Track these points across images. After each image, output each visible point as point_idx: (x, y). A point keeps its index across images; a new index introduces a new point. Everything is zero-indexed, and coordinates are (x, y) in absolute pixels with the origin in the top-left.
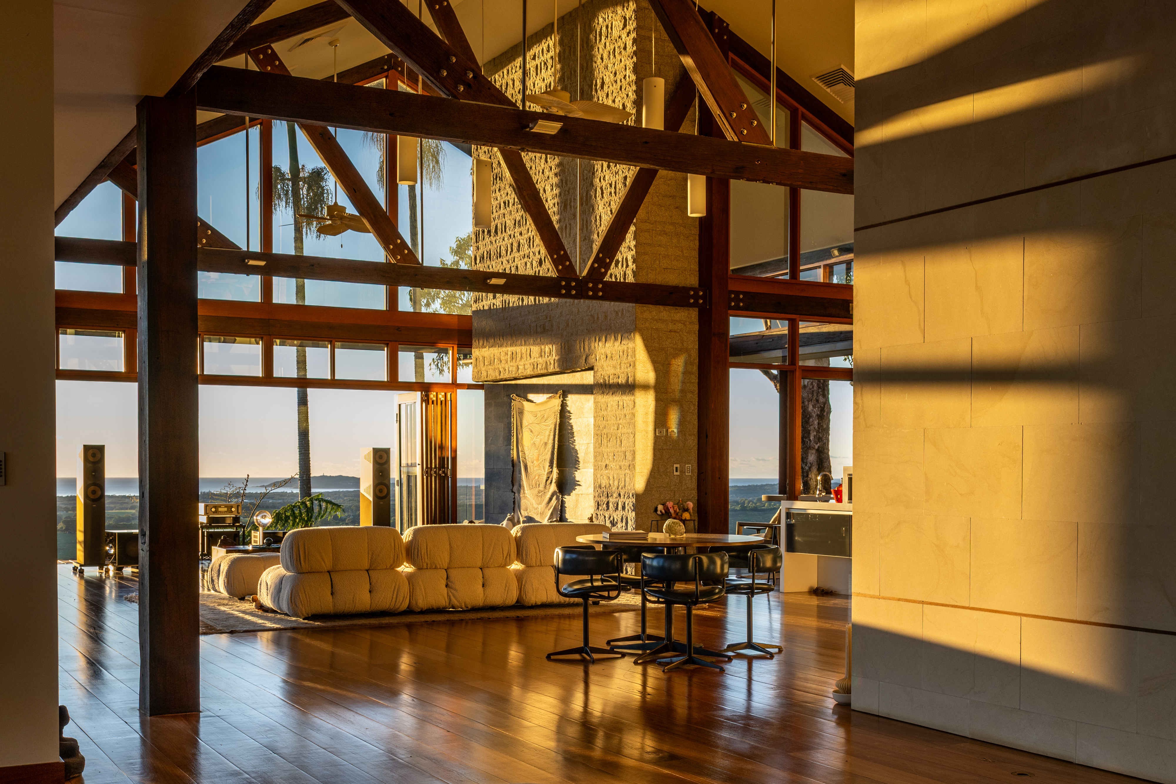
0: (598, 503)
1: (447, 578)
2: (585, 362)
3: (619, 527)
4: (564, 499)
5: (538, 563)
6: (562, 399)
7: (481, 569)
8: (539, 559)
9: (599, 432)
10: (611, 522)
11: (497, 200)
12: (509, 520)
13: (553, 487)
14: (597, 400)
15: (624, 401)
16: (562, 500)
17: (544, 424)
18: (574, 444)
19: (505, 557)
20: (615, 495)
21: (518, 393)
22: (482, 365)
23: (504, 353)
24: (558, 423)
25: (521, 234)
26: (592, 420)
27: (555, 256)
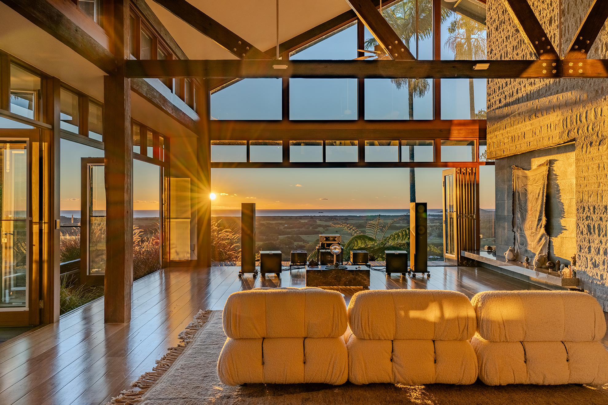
0: (580, 246)
1: (392, 351)
2: (568, 136)
3: (601, 268)
4: (551, 240)
5: (503, 339)
6: (548, 166)
7: (434, 341)
8: (504, 334)
9: (580, 190)
10: (593, 263)
11: (501, 37)
12: (510, 250)
13: (543, 231)
14: (578, 164)
15: (605, 164)
16: (550, 241)
17: (535, 185)
18: (560, 198)
19: (461, 330)
20: (596, 242)
21: (517, 165)
22: (493, 148)
23: (506, 138)
24: (546, 184)
25: (517, 54)
26: (574, 181)
27: (537, 43)
